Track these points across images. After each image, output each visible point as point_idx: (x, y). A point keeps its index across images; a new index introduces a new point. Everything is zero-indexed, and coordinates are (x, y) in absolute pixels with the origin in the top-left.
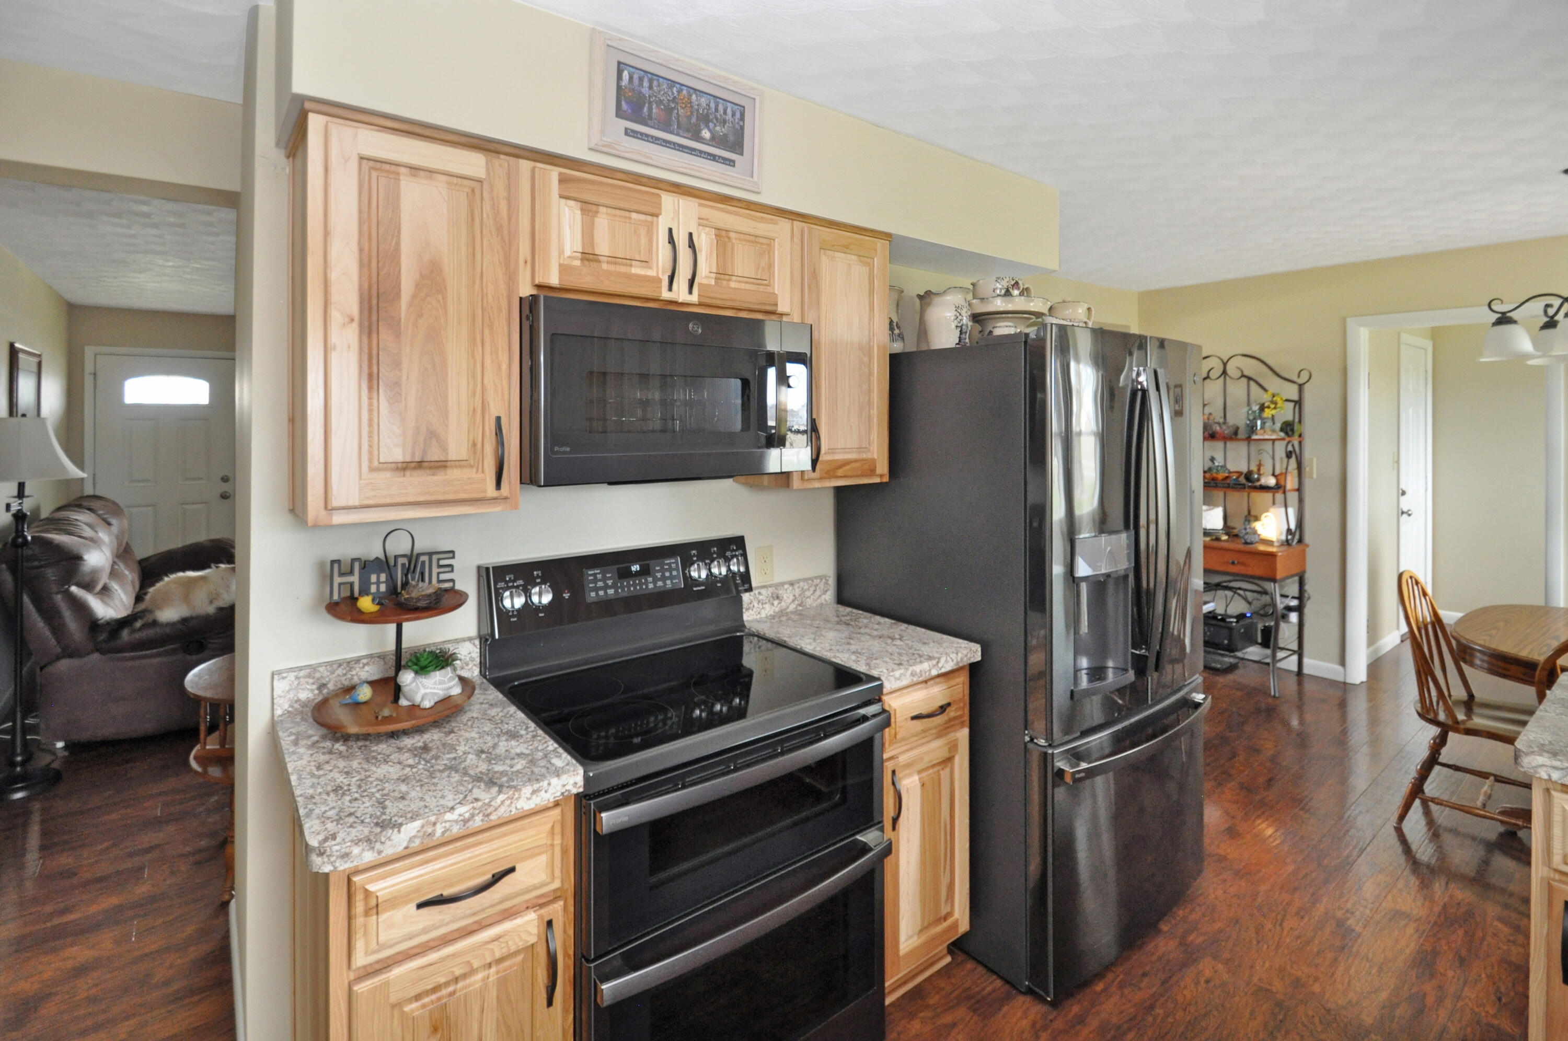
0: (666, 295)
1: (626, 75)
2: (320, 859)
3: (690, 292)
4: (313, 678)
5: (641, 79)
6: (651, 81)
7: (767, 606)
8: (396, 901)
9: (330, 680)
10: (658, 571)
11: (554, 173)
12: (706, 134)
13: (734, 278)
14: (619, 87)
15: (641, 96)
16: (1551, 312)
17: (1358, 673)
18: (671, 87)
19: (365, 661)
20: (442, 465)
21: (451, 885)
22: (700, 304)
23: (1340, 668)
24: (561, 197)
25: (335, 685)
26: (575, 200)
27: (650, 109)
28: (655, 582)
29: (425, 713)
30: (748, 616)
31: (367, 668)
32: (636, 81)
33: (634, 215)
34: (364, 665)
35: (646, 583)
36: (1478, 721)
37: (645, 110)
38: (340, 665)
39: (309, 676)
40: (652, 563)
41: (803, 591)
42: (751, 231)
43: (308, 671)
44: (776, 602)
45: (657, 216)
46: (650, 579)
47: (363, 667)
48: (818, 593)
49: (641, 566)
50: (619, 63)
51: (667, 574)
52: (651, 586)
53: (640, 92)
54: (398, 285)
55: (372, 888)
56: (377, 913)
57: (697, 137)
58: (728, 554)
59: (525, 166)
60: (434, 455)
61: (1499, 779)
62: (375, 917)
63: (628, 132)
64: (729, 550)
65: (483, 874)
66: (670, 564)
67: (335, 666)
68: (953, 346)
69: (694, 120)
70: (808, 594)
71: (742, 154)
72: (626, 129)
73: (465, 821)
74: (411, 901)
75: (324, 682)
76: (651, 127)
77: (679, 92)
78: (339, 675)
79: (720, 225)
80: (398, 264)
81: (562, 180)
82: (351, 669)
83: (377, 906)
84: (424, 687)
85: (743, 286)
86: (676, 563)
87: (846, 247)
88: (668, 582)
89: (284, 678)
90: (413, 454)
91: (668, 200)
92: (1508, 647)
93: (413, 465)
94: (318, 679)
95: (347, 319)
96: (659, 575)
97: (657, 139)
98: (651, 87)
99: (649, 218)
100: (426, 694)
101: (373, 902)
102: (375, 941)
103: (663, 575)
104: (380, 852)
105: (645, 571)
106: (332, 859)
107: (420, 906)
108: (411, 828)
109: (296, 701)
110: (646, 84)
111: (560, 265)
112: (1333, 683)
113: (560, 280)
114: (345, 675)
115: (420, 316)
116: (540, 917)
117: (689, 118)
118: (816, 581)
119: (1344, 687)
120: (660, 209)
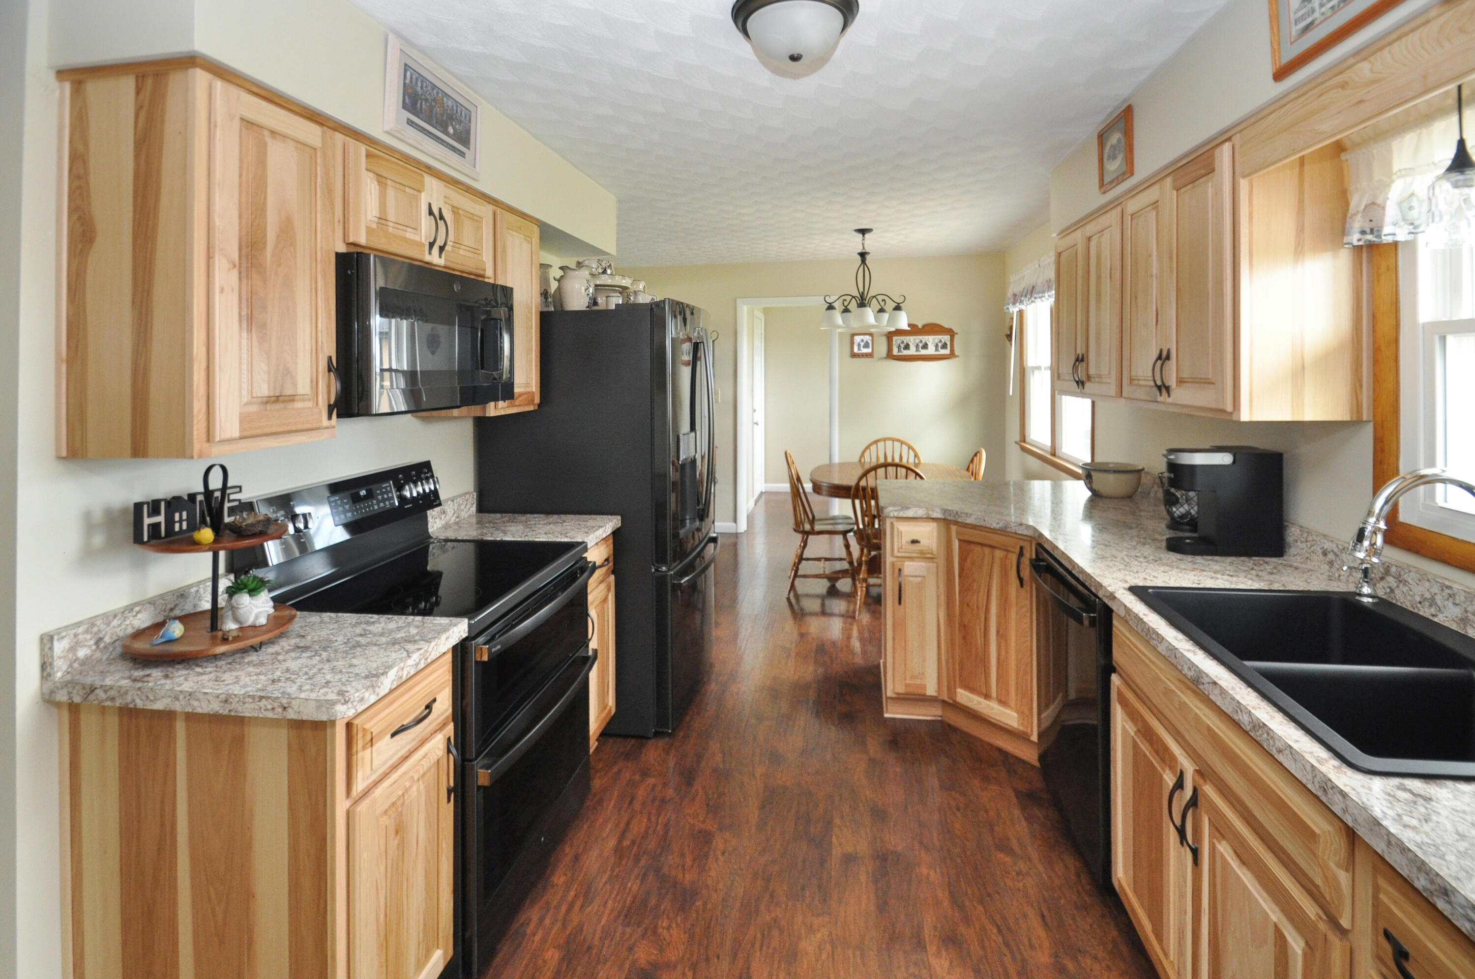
0: (427, 258)
1: (408, 74)
2: (345, 707)
3: (440, 257)
4: (91, 633)
5: (417, 79)
6: (422, 82)
7: (437, 520)
8: (381, 734)
9: (106, 633)
10: (379, 494)
11: (363, 149)
12: (451, 130)
13: (462, 247)
14: (405, 84)
15: (416, 92)
16: (846, 304)
17: (742, 526)
18: (433, 89)
19: (137, 609)
20: (292, 399)
21: (407, 717)
22: (445, 267)
23: (734, 524)
24: (367, 170)
25: (111, 638)
26: (374, 173)
27: (421, 105)
28: (378, 504)
29: (264, 628)
30: (431, 529)
31: (139, 616)
32: (414, 80)
33: (407, 190)
34: (138, 612)
35: (373, 505)
36: (818, 528)
37: (419, 105)
38: (115, 616)
39: (87, 632)
40: (373, 487)
41: (460, 505)
42: (472, 211)
43: (86, 626)
44: (443, 516)
45: (419, 191)
46: (375, 502)
47: (136, 616)
48: (468, 506)
49: (367, 491)
50: (406, 65)
51: (386, 496)
52: (376, 507)
53: (416, 90)
54: (265, 237)
55: (367, 726)
56: (372, 745)
57: (446, 133)
58: (423, 476)
59: (339, 138)
60: (289, 391)
61: (827, 559)
62: (369, 750)
63: (410, 123)
64: (423, 473)
65: (420, 706)
66: (385, 488)
67: (111, 618)
68: (584, 309)
69: (445, 118)
70: (462, 507)
71: (469, 149)
72: (408, 119)
73: (417, 665)
74: (386, 734)
75: (101, 635)
76: (421, 119)
77: (438, 93)
78: (114, 627)
79: (456, 205)
80: (265, 217)
81: (369, 155)
82: (125, 619)
83: (372, 740)
84: (256, 607)
85: (467, 254)
86: (390, 486)
87: (520, 228)
88: (387, 503)
89: (63, 638)
90: (275, 389)
91: (430, 181)
92: (837, 481)
93: (273, 399)
94: (96, 634)
95: (231, 266)
96: (380, 497)
97: (425, 130)
98: (422, 87)
99: (415, 193)
100: (260, 612)
101: (368, 737)
102: (369, 768)
103: (383, 497)
104: (378, 694)
105: (370, 495)
106: (355, 704)
107: (393, 735)
108: (392, 674)
109: (75, 661)
110: (419, 84)
111: (367, 227)
112: (730, 535)
113: (367, 240)
114: (120, 625)
115: (279, 265)
116: (444, 736)
117: (442, 115)
118: (467, 496)
119: (736, 535)
120: (423, 186)
